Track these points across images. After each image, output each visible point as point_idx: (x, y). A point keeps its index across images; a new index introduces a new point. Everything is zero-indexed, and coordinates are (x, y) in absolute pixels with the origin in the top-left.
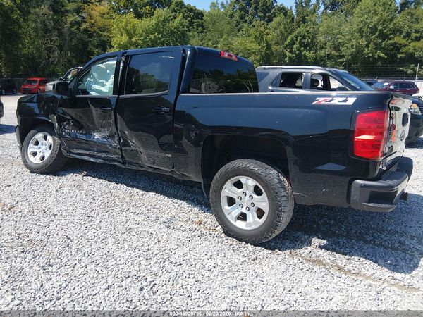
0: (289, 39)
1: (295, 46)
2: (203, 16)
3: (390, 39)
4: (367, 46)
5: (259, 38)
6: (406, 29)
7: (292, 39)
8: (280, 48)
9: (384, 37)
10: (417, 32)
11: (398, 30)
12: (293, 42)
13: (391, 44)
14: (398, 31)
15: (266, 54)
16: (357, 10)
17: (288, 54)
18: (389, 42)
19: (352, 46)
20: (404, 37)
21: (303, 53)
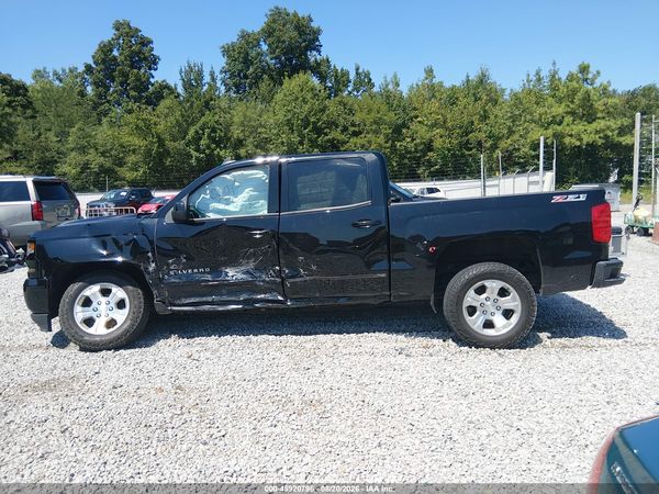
0: (191, 132)
1: (202, 142)
2: (27, 90)
3: (326, 134)
4: (301, 143)
5: (144, 130)
6: (341, 121)
7: (197, 132)
8: (180, 145)
9: (319, 131)
10: (353, 125)
11: (334, 123)
12: (197, 138)
13: (328, 141)
14: (332, 124)
15: (158, 153)
16: (279, 97)
17: (194, 154)
18: (326, 138)
19: (283, 143)
20: (342, 131)
21: (216, 152)
